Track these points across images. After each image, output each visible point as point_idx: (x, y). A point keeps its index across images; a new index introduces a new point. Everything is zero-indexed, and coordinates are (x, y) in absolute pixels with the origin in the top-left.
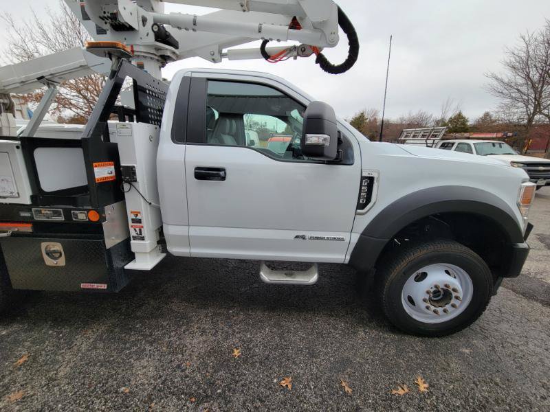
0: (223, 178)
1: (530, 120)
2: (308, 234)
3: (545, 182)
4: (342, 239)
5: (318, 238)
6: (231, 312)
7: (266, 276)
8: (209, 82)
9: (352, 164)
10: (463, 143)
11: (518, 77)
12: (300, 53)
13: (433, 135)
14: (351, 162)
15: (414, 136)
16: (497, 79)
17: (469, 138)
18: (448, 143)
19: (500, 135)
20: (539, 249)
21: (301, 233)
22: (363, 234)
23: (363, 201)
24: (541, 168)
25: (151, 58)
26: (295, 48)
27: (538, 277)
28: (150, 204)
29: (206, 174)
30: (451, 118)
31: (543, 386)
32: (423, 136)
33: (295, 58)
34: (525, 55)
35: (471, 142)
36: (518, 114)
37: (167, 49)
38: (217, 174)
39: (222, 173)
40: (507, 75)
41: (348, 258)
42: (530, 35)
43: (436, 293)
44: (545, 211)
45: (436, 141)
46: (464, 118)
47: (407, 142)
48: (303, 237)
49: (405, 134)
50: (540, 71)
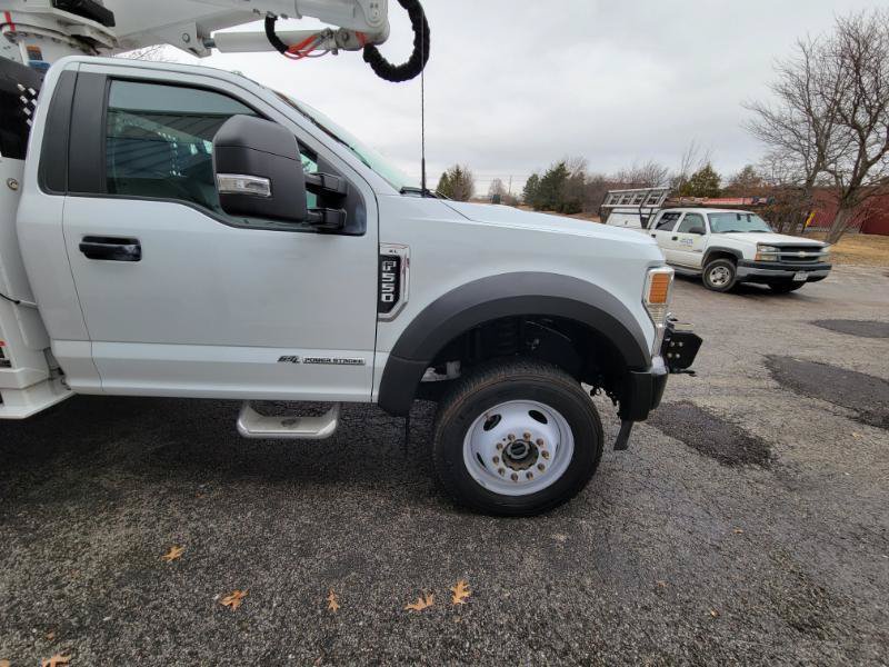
0: (137, 257)
1: (810, 181)
2: (302, 354)
3: (807, 275)
4: (360, 363)
5: (318, 361)
6: (202, 486)
7: (247, 426)
8: (114, 82)
9: (362, 234)
10: (693, 214)
11: (795, 110)
12: (342, 43)
13: (650, 200)
14: (360, 230)
15: (624, 202)
16: (764, 113)
17: (701, 206)
18: (674, 214)
19: (748, 201)
20: (759, 379)
21: (289, 353)
22: (393, 353)
23: (388, 298)
24: (802, 254)
25: (54, 39)
26: (330, 33)
27: (735, 420)
28: (18, 302)
29: (101, 248)
30: (694, 175)
31: (655, 591)
32: (637, 201)
33: (336, 53)
34: (804, 73)
35: (704, 212)
36: (792, 169)
37: (83, 25)
38: (121, 248)
39: (130, 248)
40: (779, 106)
41: (376, 393)
42: (813, 41)
43: (517, 447)
44: (797, 321)
45: (655, 211)
46: (715, 175)
47: (615, 210)
48: (294, 360)
49: (612, 198)
50: (829, 102)
